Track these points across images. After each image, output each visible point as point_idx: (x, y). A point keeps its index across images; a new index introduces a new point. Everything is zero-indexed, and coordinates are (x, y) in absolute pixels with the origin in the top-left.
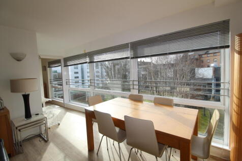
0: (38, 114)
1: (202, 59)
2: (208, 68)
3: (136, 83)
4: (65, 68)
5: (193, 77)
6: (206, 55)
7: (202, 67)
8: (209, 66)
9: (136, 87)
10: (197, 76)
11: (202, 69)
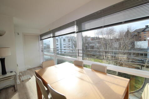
0: (12, 72)
1: (140, 35)
2: (145, 41)
3: (81, 52)
4: (41, 41)
5: (133, 47)
6: (143, 33)
7: (140, 40)
8: (145, 40)
9: (81, 55)
10: (136, 47)
11: (140, 42)
